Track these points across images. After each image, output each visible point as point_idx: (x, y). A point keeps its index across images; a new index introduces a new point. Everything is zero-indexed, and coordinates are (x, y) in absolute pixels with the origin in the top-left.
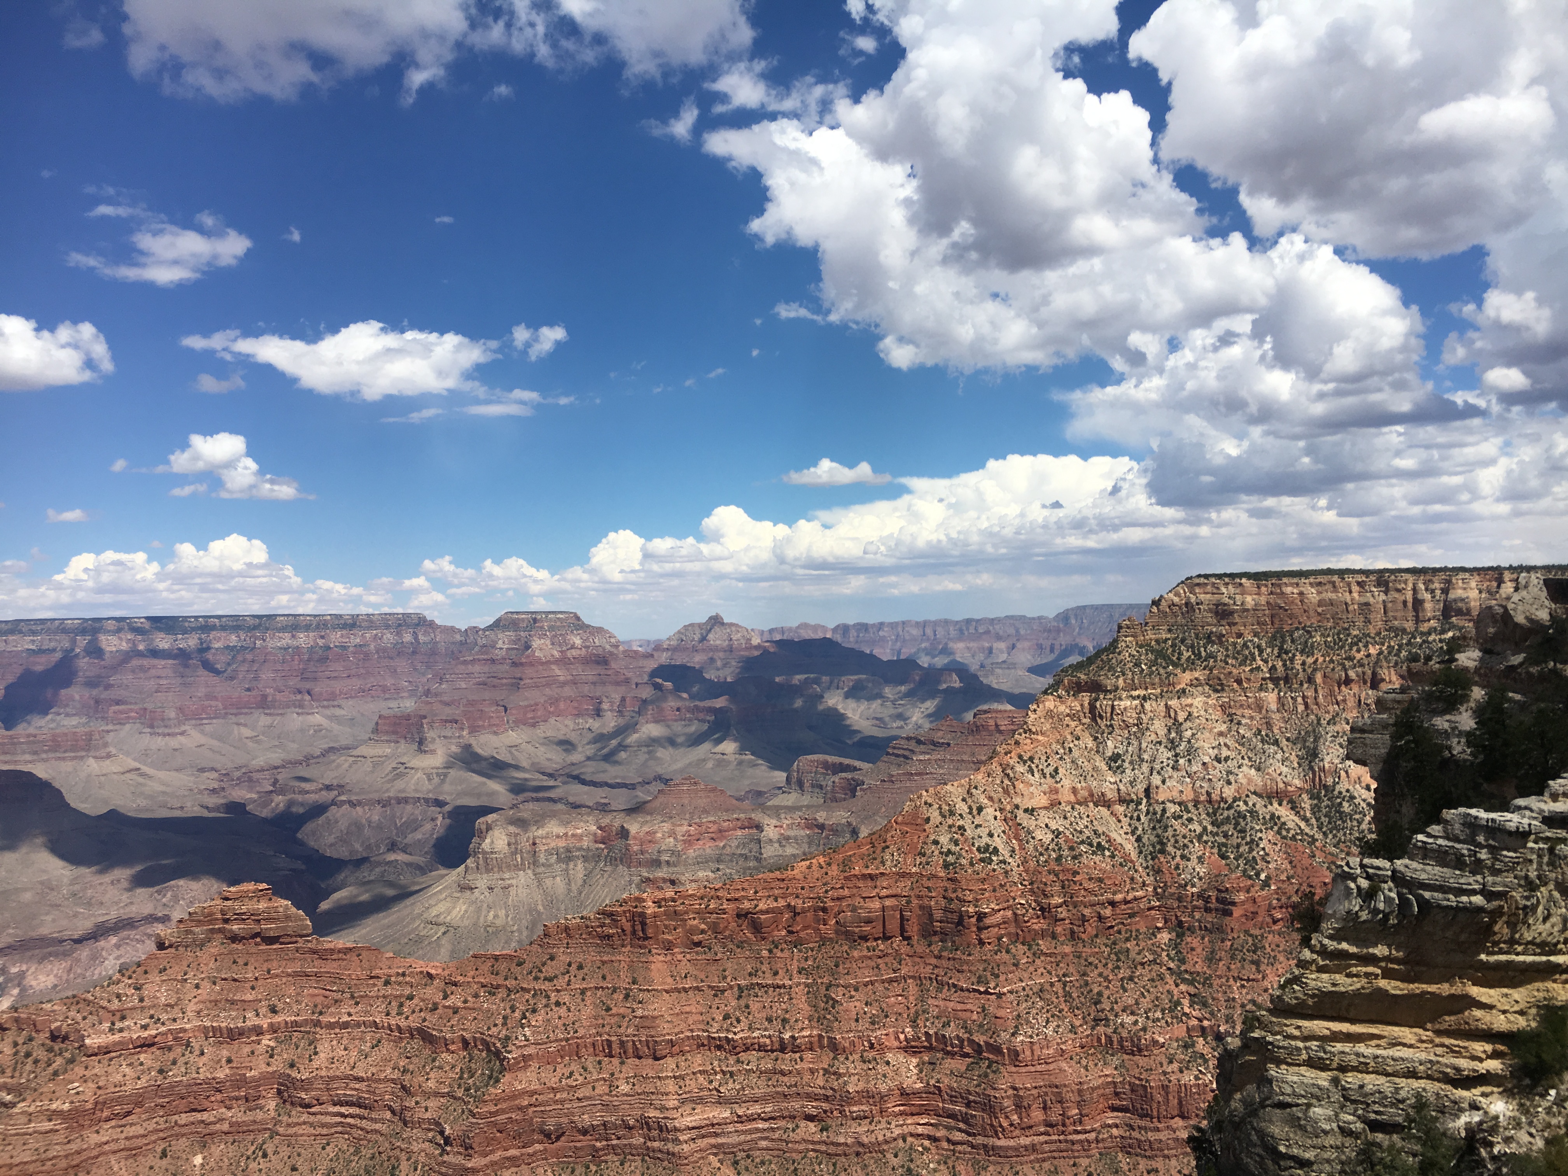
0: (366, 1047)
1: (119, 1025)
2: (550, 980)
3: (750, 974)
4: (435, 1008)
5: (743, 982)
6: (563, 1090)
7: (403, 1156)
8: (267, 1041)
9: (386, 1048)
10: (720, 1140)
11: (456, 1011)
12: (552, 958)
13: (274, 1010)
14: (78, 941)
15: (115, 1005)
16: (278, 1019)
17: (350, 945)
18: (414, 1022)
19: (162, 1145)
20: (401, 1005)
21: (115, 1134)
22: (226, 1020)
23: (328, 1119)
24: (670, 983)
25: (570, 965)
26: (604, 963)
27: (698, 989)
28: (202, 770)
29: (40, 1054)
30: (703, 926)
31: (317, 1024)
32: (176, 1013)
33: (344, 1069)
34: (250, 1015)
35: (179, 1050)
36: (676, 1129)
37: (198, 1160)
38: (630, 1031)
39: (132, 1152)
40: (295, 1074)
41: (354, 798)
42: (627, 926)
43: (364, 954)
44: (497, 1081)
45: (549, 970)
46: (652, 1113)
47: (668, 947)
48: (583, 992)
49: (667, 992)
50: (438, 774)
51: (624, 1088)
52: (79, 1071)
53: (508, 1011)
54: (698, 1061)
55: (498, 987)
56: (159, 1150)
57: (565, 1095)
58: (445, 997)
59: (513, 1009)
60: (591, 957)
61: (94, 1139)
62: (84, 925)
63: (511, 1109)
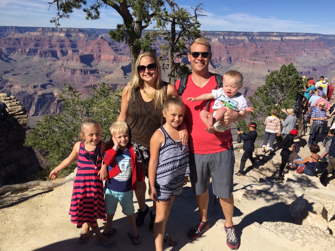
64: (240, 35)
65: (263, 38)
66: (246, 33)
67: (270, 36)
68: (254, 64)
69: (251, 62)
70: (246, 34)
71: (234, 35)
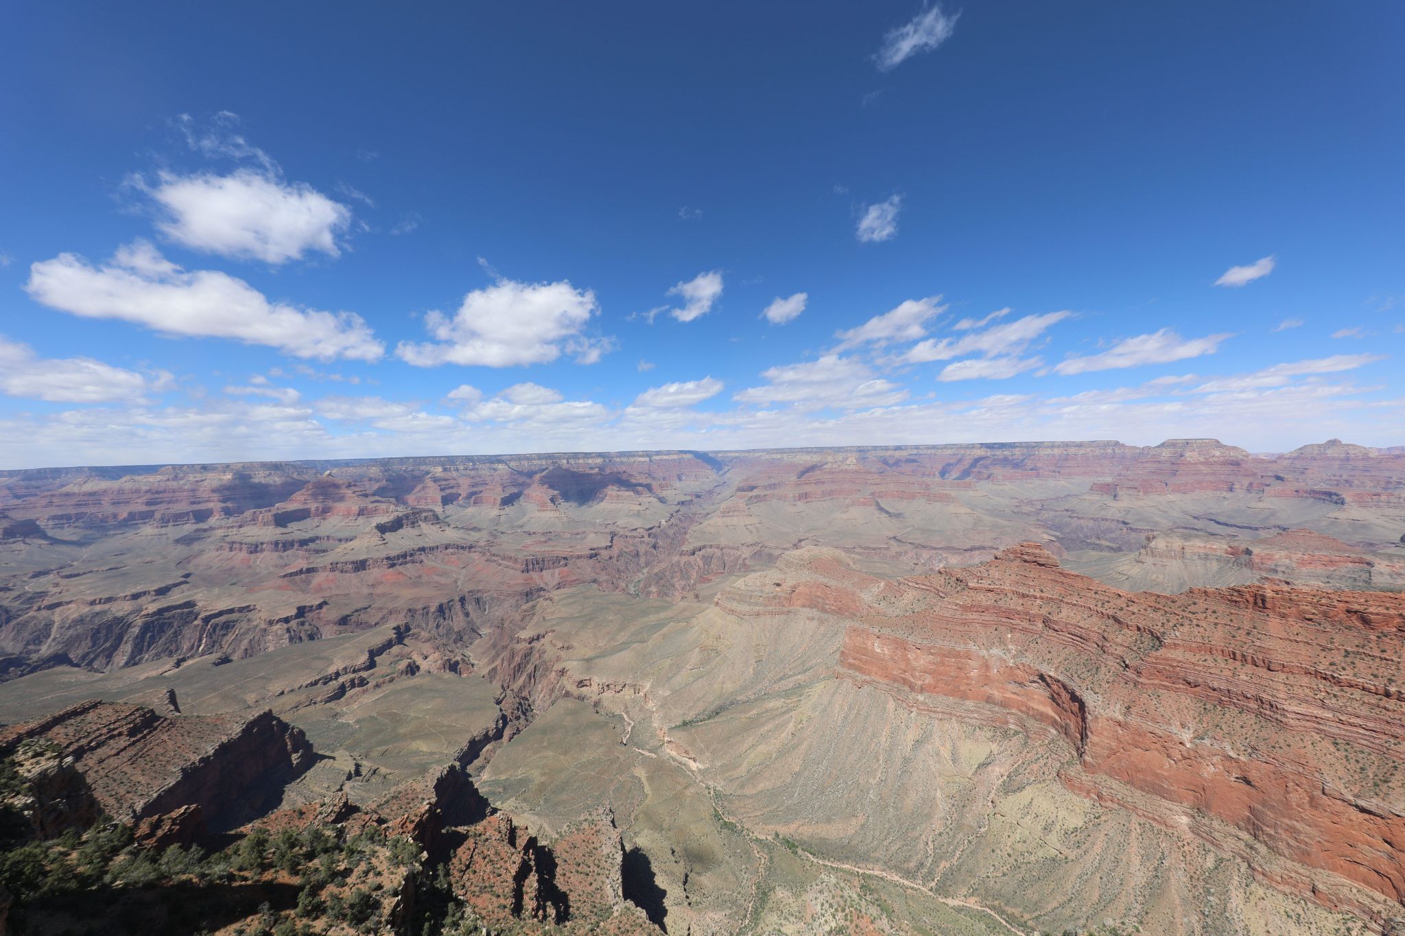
0: (1085, 616)
1: (980, 581)
2: (1193, 613)
3: (1357, 646)
4: (1122, 609)
5: (1349, 649)
6: (1199, 665)
7: (1103, 664)
8: (1039, 602)
9: (1095, 619)
10: (1321, 727)
11: (1134, 614)
12: (1195, 604)
13: (1042, 591)
14: (966, 550)
15: (979, 574)
16: (1043, 595)
17: (1077, 574)
18: (1111, 612)
19: (996, 626)
20: (1103, 604)
21: (979, 617)
22: (1022, 590)
23: (1066, 638)
24: (1284, 635)
25: (1207, 609)
26: (1232, 614)
27: (1308, 643)
28: (1012, 498)
29: (954, 585)
30: (1314, 611)
31: (1061, 601)
32: (1001, 582)
33: (1072, 622)
34: (1032, 590)
35: (1003, 596)
36: (1284, 709)
37: (1009, 636)
38: (1250, 651)
39: (985, 625)
40: (1051, 617)
41: (1080, 516)
42: (1251, 600)
43: (1085, 579)
44: (1157, 650)
45: (1192, 608)
46: (1265, 696)
47: (1283, 616)
48: (1216, 624)
49: (1280, 638)
50: (1125, 511)
51: (1243, 677)
52: (966, 593)
53: (1165, 621)
54: (1305, 680)
55: (1159, 609)
56: (995, 627)
57: (1201, 669)
58: (1128, 606)
59: (1168, 621)
60: (1222, 608)
61: (971, 617)
62: (968, 546)
63: (1167, 665)
64: (594, 457)
65: (625, 459)
66: (600, 453)
67: (634, 456)
68: (618, 496)
69: (614, 493)
70: (600, 455)
71: (584, 458)
